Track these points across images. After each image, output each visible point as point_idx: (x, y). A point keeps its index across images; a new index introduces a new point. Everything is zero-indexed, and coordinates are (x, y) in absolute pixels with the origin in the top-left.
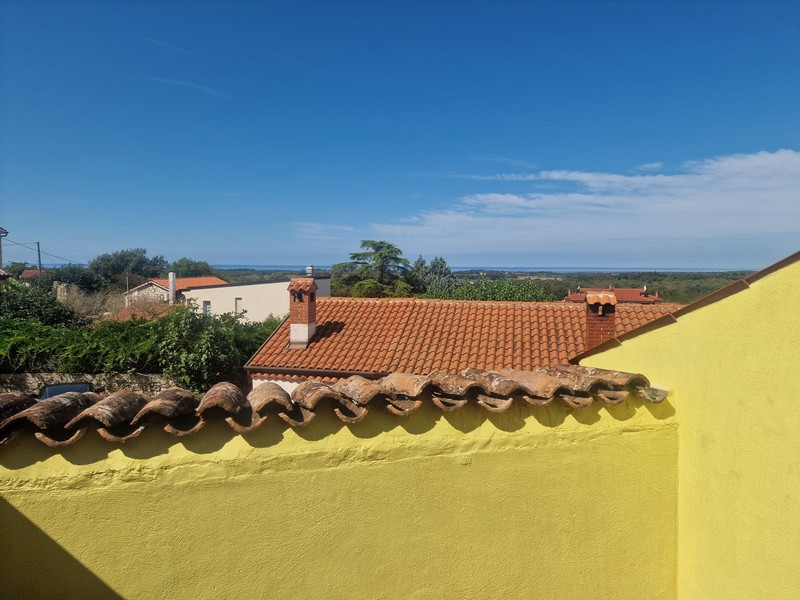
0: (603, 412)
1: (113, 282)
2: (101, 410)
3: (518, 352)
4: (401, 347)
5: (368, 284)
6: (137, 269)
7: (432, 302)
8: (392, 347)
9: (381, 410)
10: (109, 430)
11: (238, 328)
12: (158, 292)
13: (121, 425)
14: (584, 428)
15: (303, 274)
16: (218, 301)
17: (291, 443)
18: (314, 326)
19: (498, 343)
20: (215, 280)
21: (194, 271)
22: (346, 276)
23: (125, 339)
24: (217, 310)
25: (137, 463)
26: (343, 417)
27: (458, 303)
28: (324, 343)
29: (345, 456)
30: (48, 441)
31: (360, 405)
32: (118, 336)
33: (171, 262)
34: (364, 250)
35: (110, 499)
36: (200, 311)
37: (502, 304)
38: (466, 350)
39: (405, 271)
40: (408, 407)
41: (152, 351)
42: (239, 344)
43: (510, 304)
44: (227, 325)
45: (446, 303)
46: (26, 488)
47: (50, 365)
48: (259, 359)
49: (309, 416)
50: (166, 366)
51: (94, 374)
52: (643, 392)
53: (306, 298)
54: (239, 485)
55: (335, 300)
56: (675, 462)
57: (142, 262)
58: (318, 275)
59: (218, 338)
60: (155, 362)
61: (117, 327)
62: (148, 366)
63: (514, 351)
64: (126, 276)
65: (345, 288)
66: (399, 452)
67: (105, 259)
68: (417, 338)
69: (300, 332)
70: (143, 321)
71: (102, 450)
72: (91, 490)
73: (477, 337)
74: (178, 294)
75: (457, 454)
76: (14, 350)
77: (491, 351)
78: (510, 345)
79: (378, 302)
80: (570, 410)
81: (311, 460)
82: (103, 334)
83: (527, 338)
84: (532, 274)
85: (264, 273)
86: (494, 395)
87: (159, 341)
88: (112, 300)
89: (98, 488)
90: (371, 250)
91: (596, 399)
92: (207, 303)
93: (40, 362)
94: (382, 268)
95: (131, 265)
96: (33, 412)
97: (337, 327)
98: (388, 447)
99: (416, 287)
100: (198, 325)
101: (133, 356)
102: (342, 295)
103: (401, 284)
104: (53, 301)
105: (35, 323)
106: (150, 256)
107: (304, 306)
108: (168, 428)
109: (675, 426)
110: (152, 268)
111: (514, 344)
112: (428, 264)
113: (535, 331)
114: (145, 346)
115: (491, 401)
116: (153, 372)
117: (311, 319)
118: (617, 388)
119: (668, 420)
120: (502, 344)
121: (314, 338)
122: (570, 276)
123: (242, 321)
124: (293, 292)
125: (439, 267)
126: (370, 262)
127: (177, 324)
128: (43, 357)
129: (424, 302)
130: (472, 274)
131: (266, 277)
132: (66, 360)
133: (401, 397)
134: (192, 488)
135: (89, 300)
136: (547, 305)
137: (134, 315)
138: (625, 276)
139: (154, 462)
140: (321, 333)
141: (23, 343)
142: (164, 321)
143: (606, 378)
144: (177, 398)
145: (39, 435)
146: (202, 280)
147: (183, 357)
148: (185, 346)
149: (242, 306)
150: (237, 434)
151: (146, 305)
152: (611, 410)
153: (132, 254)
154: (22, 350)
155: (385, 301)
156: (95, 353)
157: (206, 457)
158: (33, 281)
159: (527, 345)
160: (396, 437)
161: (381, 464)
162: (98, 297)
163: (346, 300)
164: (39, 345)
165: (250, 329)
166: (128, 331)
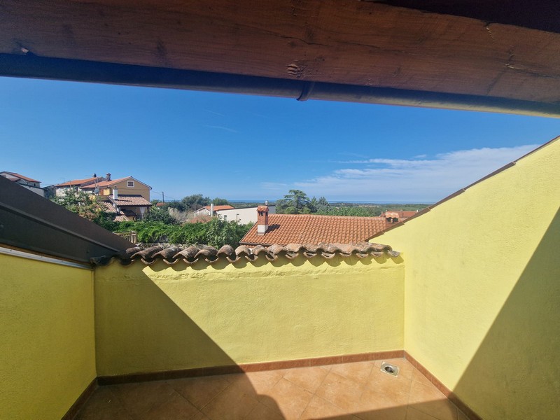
0: (373, 260)
1: (190, 207)
2: (185, 252)
3: (355, 238)
4: (304, 236)
5: (292, 208)
6: (199, 203)
7: (318, 216)
8: (300, 235)
9: (283, 256)
10: (187, 259)
11: (237, 227)
12: (206, 212)
13: (191, 258)
14: (365, 266)
15: (264, 204)
16: (229, 215)
17: (250, 267)
18: (267, 226)
19: (346, 234)
20: (229, 207)
21: (221, 203)
22: (282, 205)
23: (194, 230)
24: (229, 219)
25: (196, 272)
26: (269, 259)
27: (329, 217)
28: (271, 233)
29: (270, 273)
30: (167, 262)
31: (275, 255)
32: (192, 229)
33: (212, 200)
34: (290, 194)
35: (187, 283)
36: (223, 219)
37: (349, 218)
38: (332, 237)
39: (308, 203)
40: (294, 256)
41: (204, 235)
42: (238, 233)
43: (352, 218)
44: (233, 225)
45: (324, 217)
46: (160, 278)
47: (167, 240)
48: (245, 239)
49: (256, 258)
50: (209, 241)
51: (182, 244)
52: (389, 252)
53: (264, 214)
54: (231, 281)
55: (276, 215)
56: (404, 281)
57: (201, 199)
58: (270, 205)
59: (229, 231)
60: (205, 240)
61: (191, 225)
62: (202, 241)
63: (353, 238)
64: (195, 205)
65: (282, 210)
66: (290, 273)
67: (188, 198)
68: (311, 232)
69: (262, 229)
70: (201, 223)
71: (185, 267)
72: (181, 280)
73: (337, 231)
74: (215, 212)
75: (313, 274)
76: (154, 234)
77: (343, 238)
78: (352, 235)
79: (295, 216)
80: (359, 259)
81: (257, 274)
82: (186, 228)
83: (359, 232)
84: (365, 204)
85: (249, 204)
86: (328, 252)
87: (207, 231)
88: (190, 215)
89: (183, 280)
90: (293, 194)
91: (370, 255)
92: (225, 216)
93: (163, 239)
94: (298, 202)
95: (197, 201)
96: (163, 252)
97: (277, 227)
98: (285, 271)
99: (313, 210)
100: (222, 225)
101: (197, 237)
102: (281, 213)
103: (306, 209)
104: (168, 215)
105: (162, 223)
106: (204, 197)
107: (263, 217)
108: (206, 260)
109: (403, 267)
110: (205, 202)
111: (354, 235)
112: (318, 200)
113: (363, 230)
114: (202, 233)
115: (327, 254)
116: (205, 244)
117: (266, 223)
118: (379, 251)
119: (401, 264)
120: (348, 235)
121: (267, 231)
122: (383, 205)
123: (239, 224)
124: (259, 212)
125: (323, 202)
126: (293, 199)
127: (214, 225)
128: (164, 237)
129: (315, 216)
130: (338, 204)
131: (250, 205)
132: (173, 238)
133: (292, 252)
134: (215, 282)
135: (181, 215)
136: (369, 218)
137: (197, 221)
138: (408, 206)
139: (202, 272)
140: (271, 229)
141: (157, 231)
142: (209, 223)
143: (374, 247)
144: (210, 250)
145: (164, 260)
146: (224, 207)
147: (216, 238)
148: (217, 233)
149: (239, 217)
150: (230, 263)
151: (201, 216)
152: (377, 260)
153: (197, 196)
154: (157, 234)
155: (297, 216)
156: (183, 235)
157: (219, 271)
158: (161, 207)
159: (359, 236)
160: (289, 267)
161: (283, 277)
162: (185, 213)
163: (281, 215)
164: (163, 232)
165: (242, 227)
166: (195, 227)
